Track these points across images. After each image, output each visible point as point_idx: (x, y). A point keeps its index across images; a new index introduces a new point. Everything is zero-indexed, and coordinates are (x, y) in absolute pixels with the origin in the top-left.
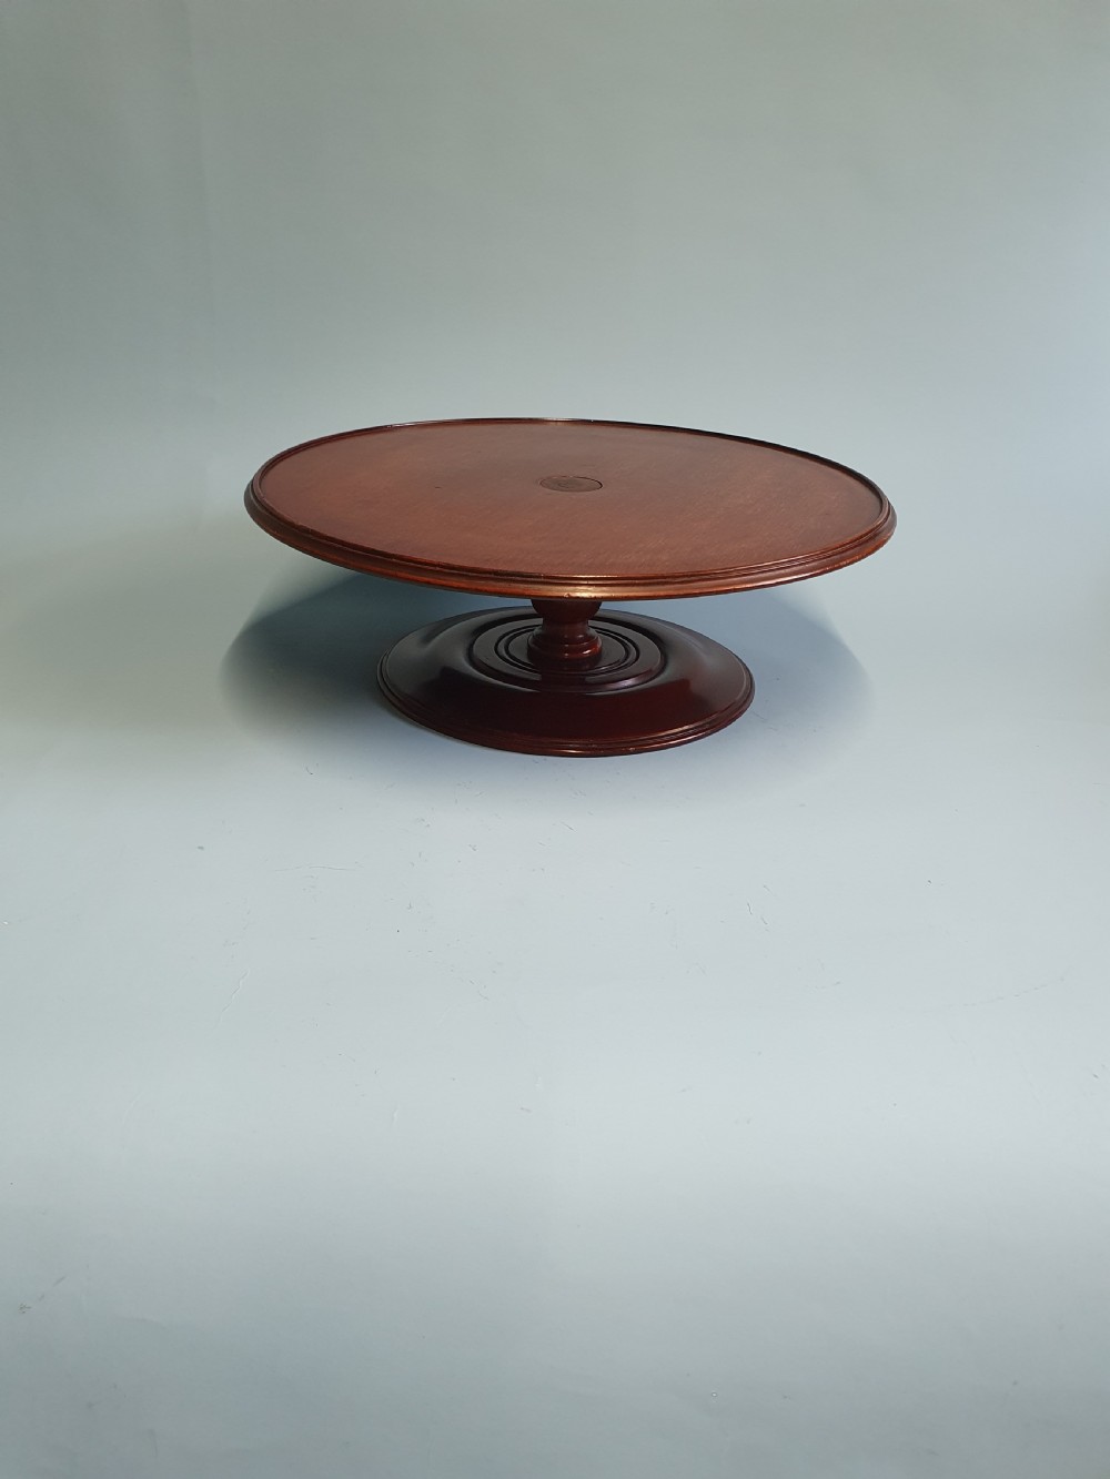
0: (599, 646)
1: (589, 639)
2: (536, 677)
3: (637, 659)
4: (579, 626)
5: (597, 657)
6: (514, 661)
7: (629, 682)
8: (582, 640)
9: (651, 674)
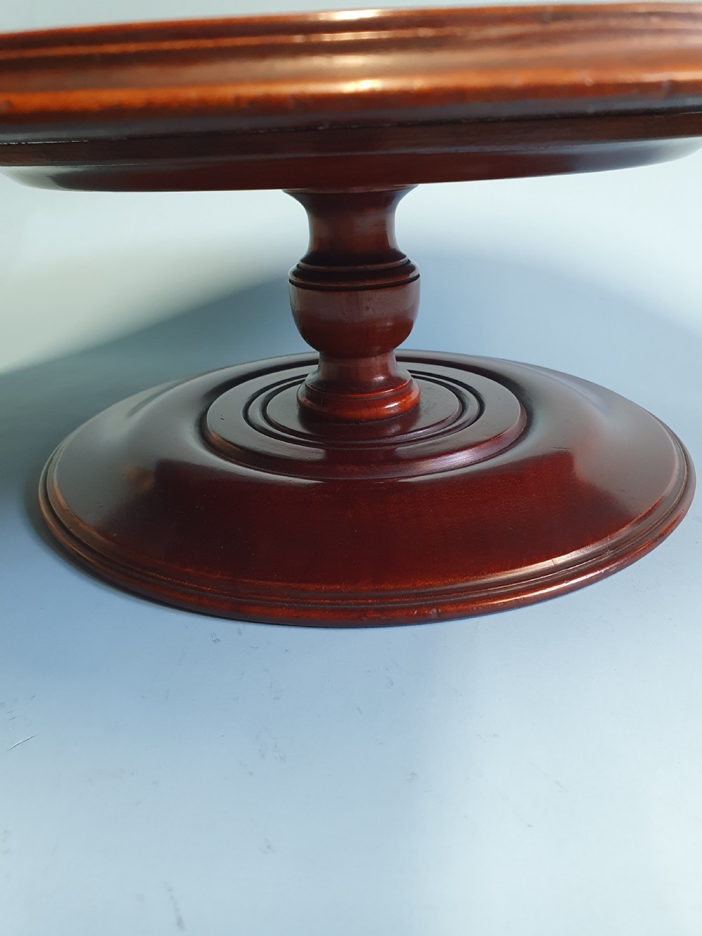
0: (414, 396)
1: (394, 382)
2: (314, 454)
3: (478, 417)
4: (376, 361)
5: (410, 415)
6: (278, 431)
7: (462, 457)
8: (384, 386)
9: (499, 442)
